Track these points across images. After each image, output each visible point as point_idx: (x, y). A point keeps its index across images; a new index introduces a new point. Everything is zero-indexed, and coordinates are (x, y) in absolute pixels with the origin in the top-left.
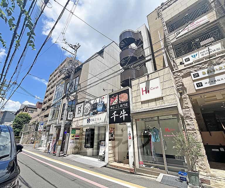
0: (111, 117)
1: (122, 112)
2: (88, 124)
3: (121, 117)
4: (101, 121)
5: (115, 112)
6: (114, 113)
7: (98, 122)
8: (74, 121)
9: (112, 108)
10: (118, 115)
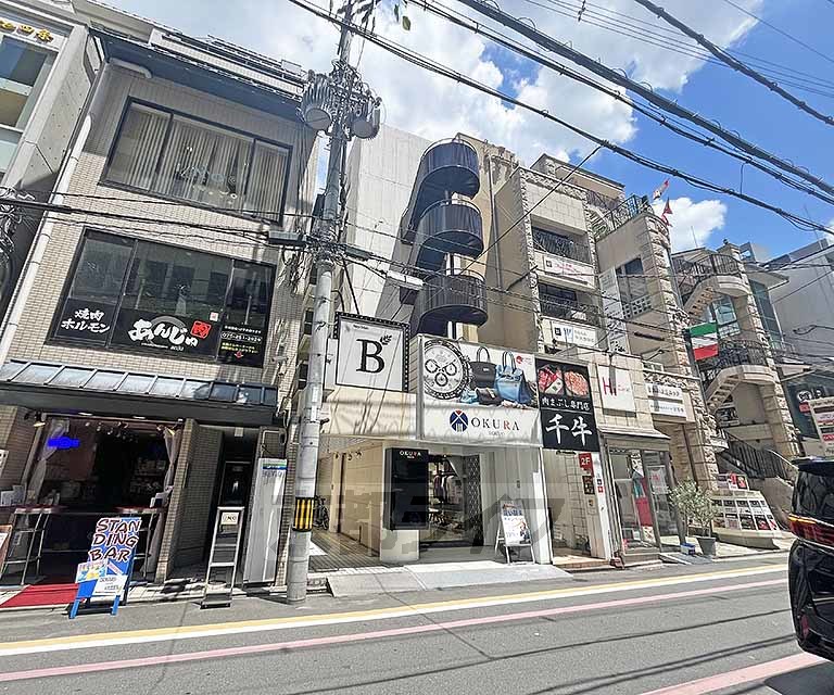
0: (548, 430)
1: (576, 422)
2: (455, 433)
3: (575, 434)
4: (517, 434)
5: (558, 417)
6: (555, 420)
7: (507, 434)
8: (338, 402)
9: (545, 400)
10: (567, 428)
